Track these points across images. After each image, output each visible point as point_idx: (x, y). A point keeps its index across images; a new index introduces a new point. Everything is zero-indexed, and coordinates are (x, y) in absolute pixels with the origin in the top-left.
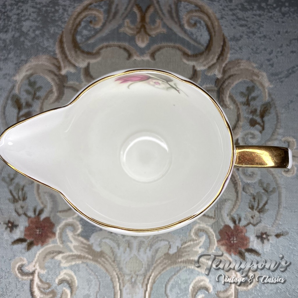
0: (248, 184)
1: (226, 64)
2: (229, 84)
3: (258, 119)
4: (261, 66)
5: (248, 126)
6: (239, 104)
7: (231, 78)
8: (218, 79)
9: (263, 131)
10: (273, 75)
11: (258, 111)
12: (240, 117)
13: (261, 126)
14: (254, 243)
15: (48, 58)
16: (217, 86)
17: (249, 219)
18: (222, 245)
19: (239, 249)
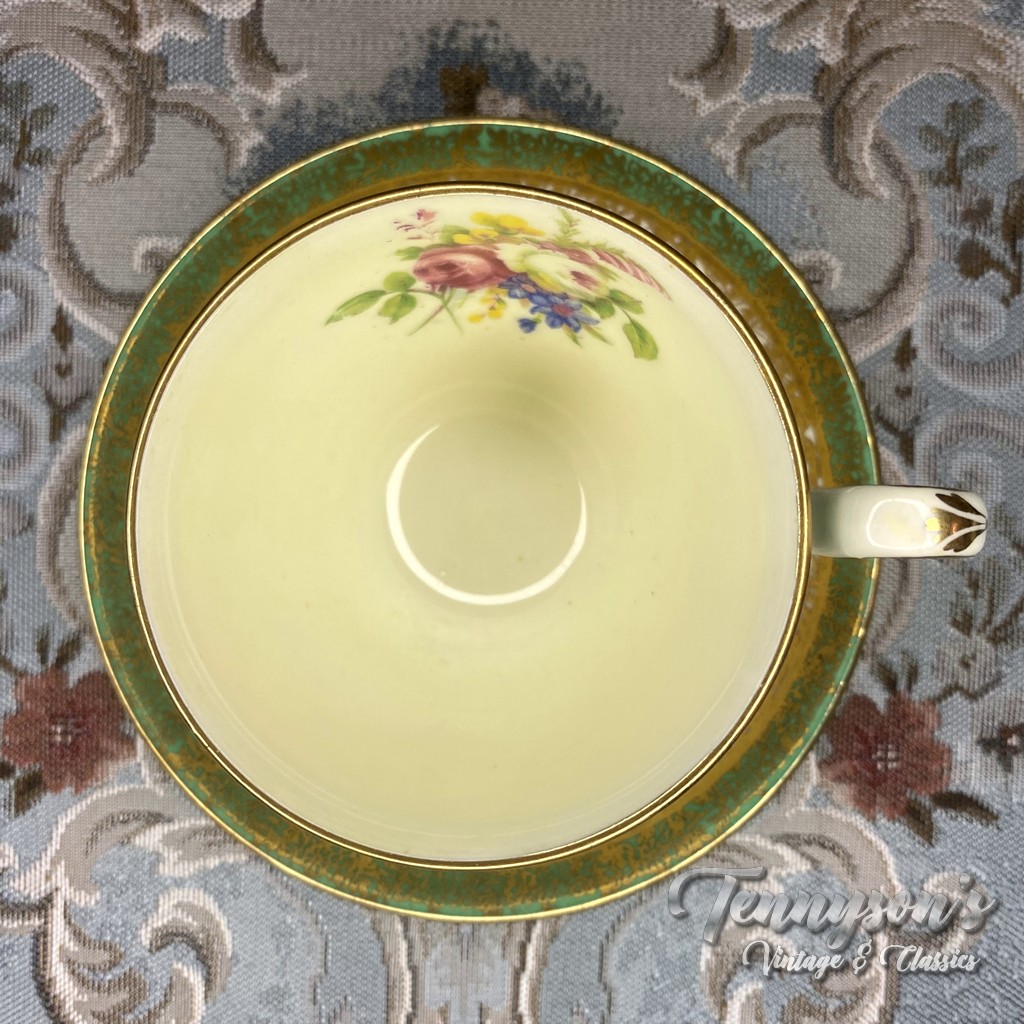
12: (919, 235)
16: (821, 100)
17: (951, 668)
18: (839, 779)
19: (908, 795)
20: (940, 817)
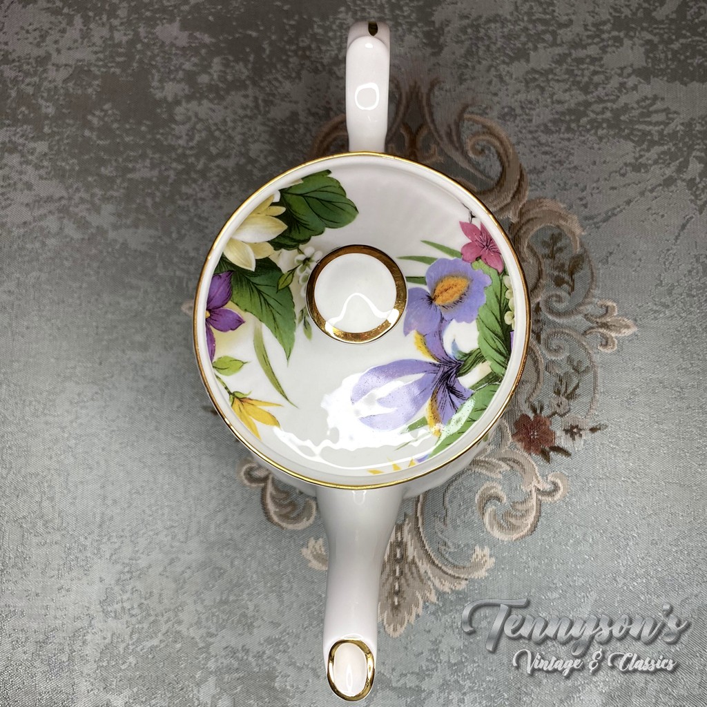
0: (553, 362)
1: (524, 205)
2: (528, 231)
3: (567, 278)
4: (571, 207)
5: (553, 285)
6: (540, 257)
7: (531, 222)
8: (512, 224)
9: (573, 293)
10: (586, 218)
11: (566, 267)
13: (570, 285)
14: (562, 440)
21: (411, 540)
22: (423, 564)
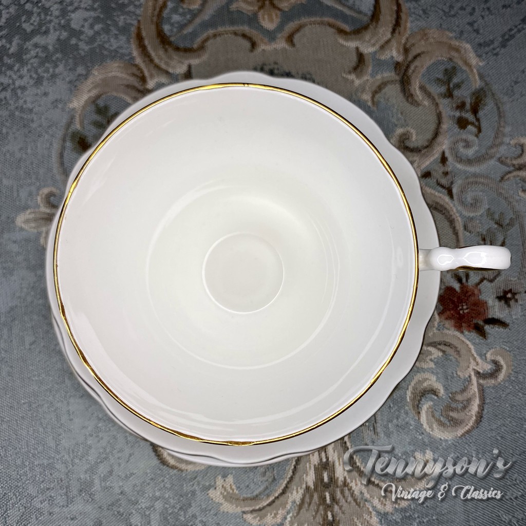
0: (471, 219)
1: (407, 39)
2: (417, 68)
3: (470, 116)
4: (461, 34)
5: (456, 129)
6: (436, 97)
7: (418, 58)
8: (397, 63)
9: (480, 134)
10: (480, 45)
11: (468, 105)
12: (442, 118)
13: (476, 126)
14: (496, 310)
15: (122, 65)
16: (398, 74)
18: (447, 319)
19: (474, 321)
20: (487, 328)
21: (339, 459)
22: (356, 485)
